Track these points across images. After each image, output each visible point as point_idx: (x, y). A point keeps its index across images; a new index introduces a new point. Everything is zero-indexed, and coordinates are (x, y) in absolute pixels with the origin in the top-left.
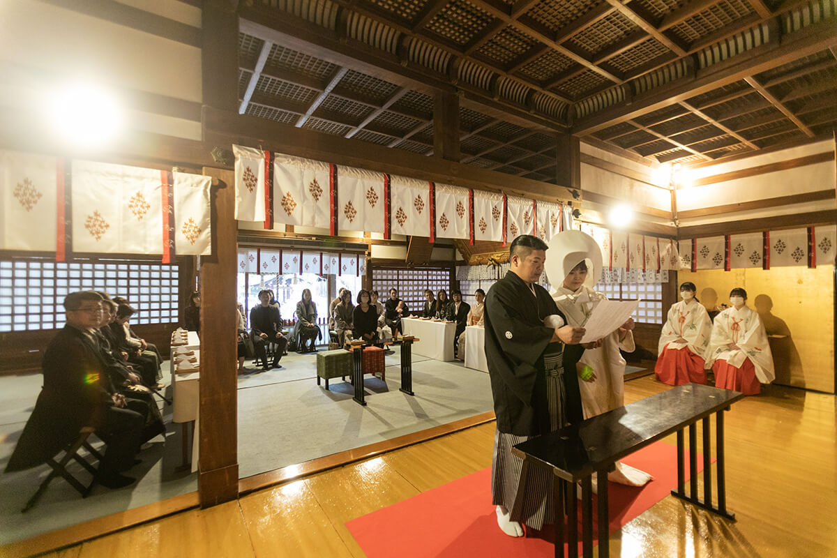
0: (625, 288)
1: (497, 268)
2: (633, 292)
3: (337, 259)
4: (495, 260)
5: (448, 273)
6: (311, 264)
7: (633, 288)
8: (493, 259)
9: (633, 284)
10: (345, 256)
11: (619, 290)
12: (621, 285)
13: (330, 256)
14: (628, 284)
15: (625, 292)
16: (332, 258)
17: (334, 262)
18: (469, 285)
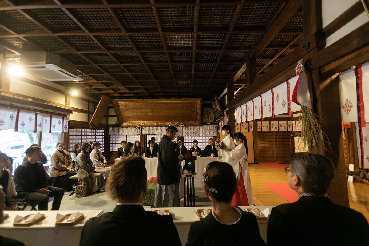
0: (201, 138)
1: (141, 129)
2: (204, 139)
3: (48, 119)
4: (141, 125)
5: (104, 131)
6: (27, 122)
7: (204, 138)
8: (139, 125)
9: (204, 137)
10: (55, 118)
11: (199, 139)
12: (200, 137)
13: (44, 116)
14: (202, 137)
15: (202, 139)
16: (45, 118)
17: (46, 121)
18: (118, 138)
